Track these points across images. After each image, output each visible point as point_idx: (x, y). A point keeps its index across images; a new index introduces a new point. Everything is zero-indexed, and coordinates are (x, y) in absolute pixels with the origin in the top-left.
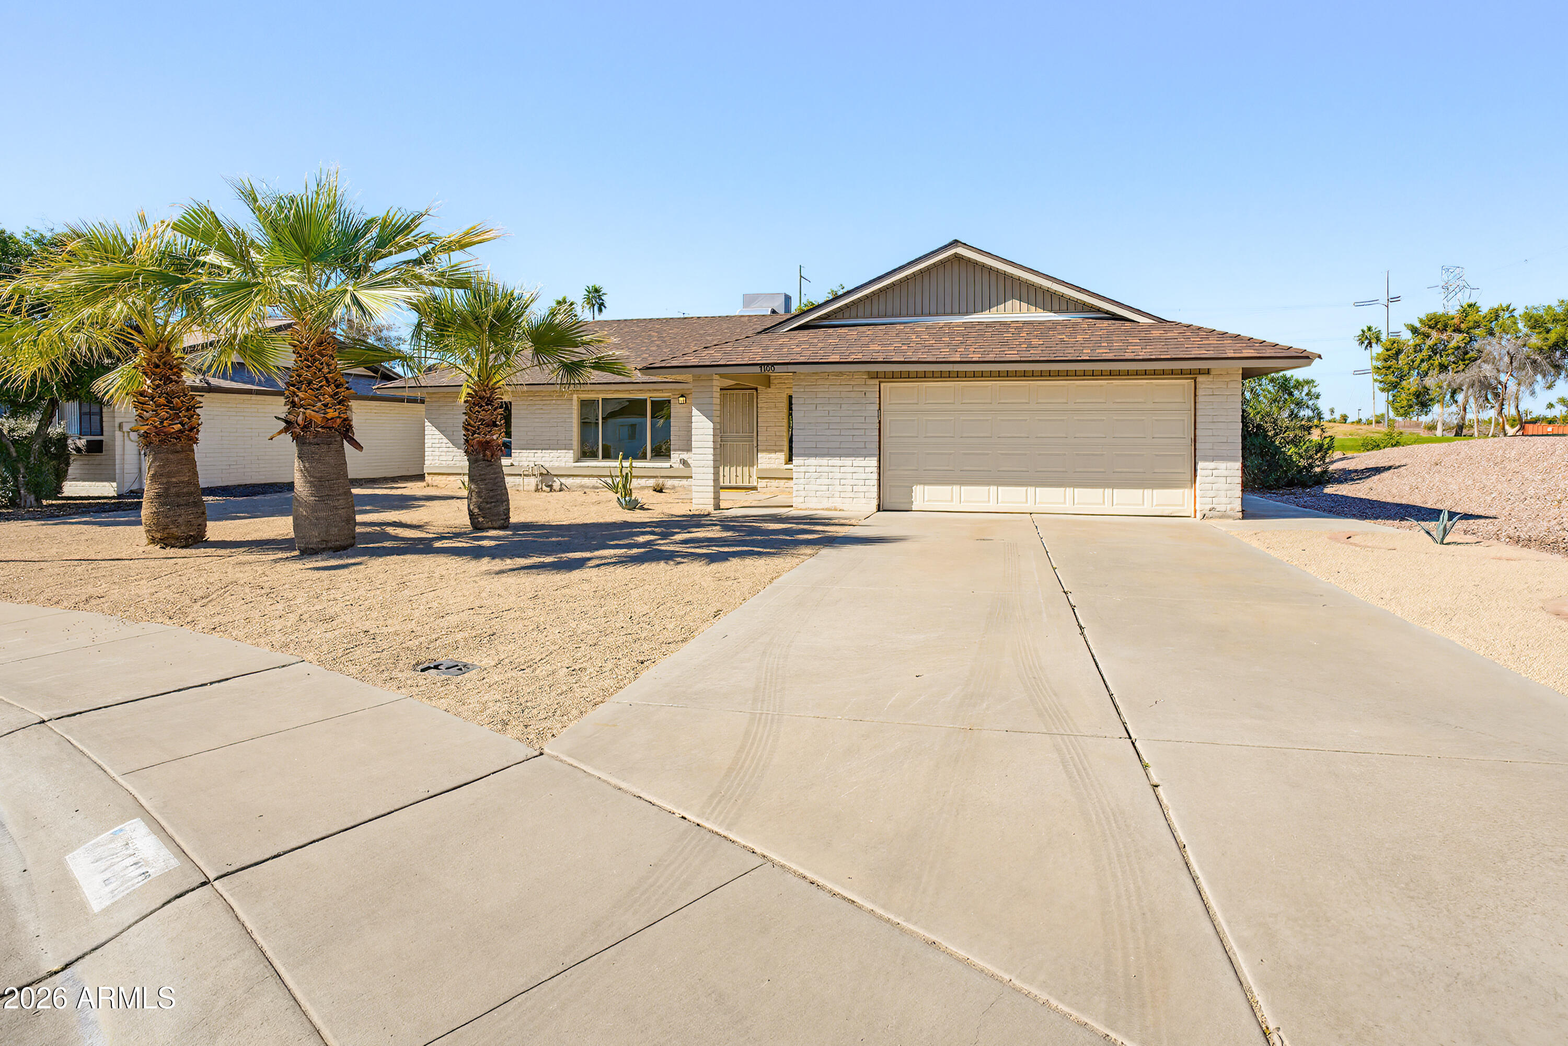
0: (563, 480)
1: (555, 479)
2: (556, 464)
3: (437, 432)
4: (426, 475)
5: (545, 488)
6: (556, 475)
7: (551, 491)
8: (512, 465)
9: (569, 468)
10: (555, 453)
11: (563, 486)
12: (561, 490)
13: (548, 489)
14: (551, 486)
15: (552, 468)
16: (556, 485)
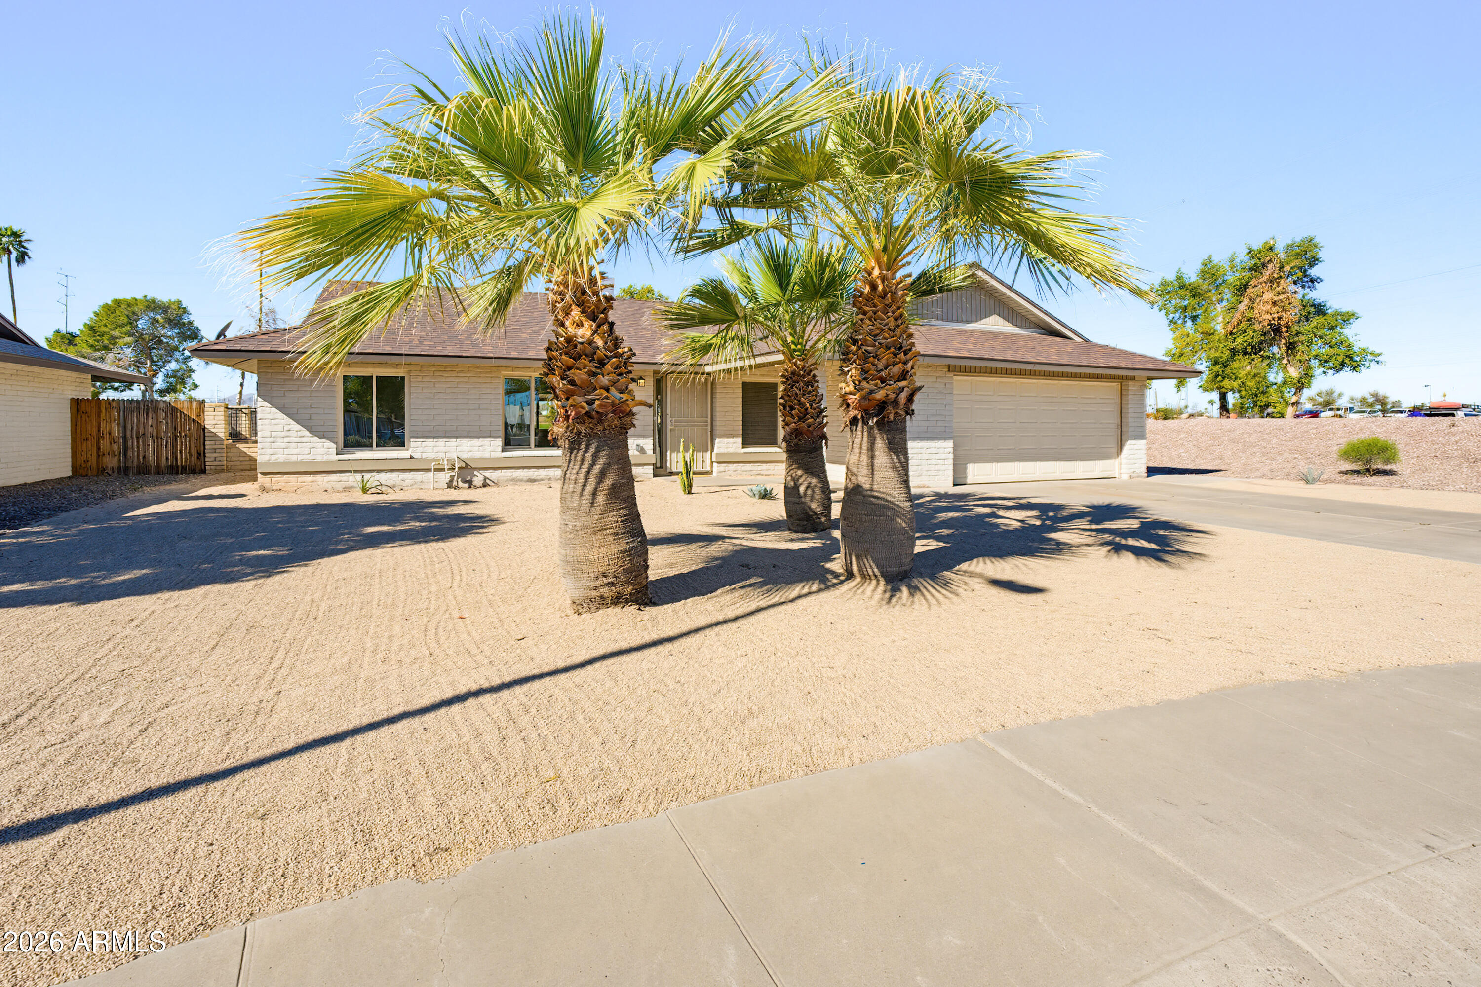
0: (487, 474)
1: (476, 473)
2: (478, 455)
3: (280, 415)
4: (259, 475)
5: (461, 484)
6: (476, 469)
7: (470, 487)
8: (412, 458)
9: (498, 459)
10: (476, 442)
11: (488, 481)
12: (485, 485)
13: (467, 485)
14: (470, 483)
15: (474, 460)
16: (478, 480)
